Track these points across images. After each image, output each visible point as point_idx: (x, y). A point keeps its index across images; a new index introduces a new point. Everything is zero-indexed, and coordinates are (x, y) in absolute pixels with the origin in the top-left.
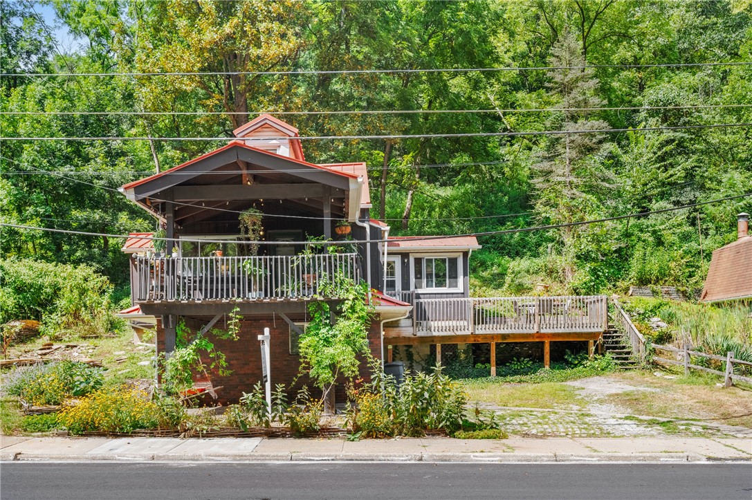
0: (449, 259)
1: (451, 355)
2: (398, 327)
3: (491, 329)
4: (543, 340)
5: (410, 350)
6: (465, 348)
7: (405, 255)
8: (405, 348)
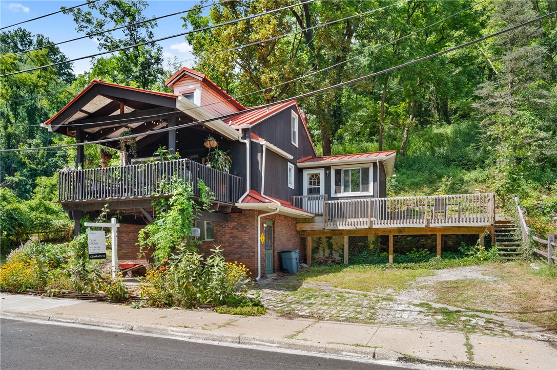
0: (362, 169)
1: (363, 245)
2: (313, 222)
3: (386, 224)
4: (435, 233)
5: (331, 241)
6: (374, 240)
7: (327, 168)
8: (327, 240)
